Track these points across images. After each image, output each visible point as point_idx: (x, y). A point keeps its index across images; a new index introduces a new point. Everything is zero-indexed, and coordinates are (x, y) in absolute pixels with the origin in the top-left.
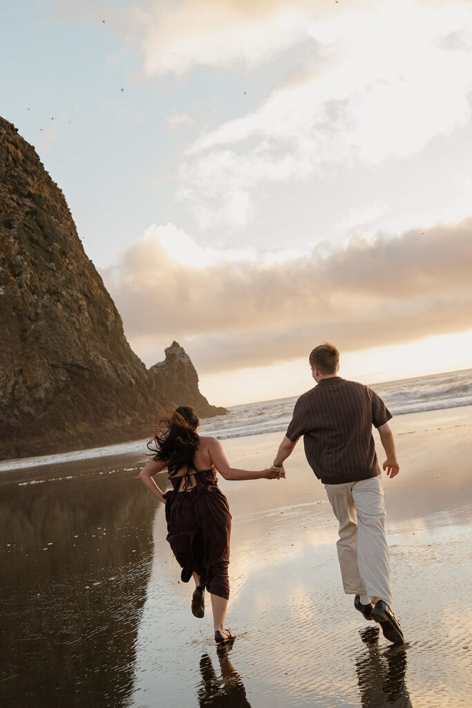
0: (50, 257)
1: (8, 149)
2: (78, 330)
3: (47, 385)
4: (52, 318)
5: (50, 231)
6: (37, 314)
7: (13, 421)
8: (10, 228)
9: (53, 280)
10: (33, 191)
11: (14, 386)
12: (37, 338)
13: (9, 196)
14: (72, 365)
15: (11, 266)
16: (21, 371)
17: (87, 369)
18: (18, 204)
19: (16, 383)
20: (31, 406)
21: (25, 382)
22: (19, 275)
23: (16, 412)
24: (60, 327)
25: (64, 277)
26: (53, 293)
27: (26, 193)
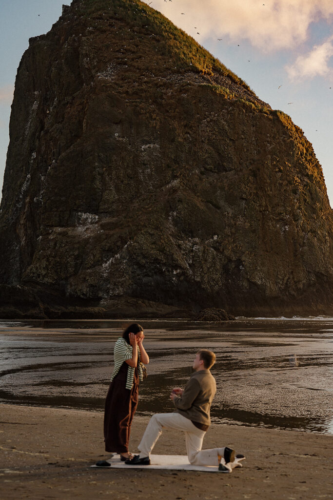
0: (314, 211)
1: (299, 148)
2: (324, 254)
3: (304, 281)
4: (311, 246)
5: (315, 196)
6: (304, 243)
7: (285, 298)
8: (296, 194)
9: (314, 224)
10: (310, 173)
11: (288, 280)
12: (302, 256)
13: (296, 175)
14: (318, 272)
15: (293, 215)
16: (292, 272)
17: (326, 276)
18: (301, 180)
19: (289, 278)
20: (295, 292)
21: (293, 278)
22: (297, 220)
23: (287, 294)
24: (315, 251)
25: (320, 223)
26: (314, 232)
27: (305, 174)
